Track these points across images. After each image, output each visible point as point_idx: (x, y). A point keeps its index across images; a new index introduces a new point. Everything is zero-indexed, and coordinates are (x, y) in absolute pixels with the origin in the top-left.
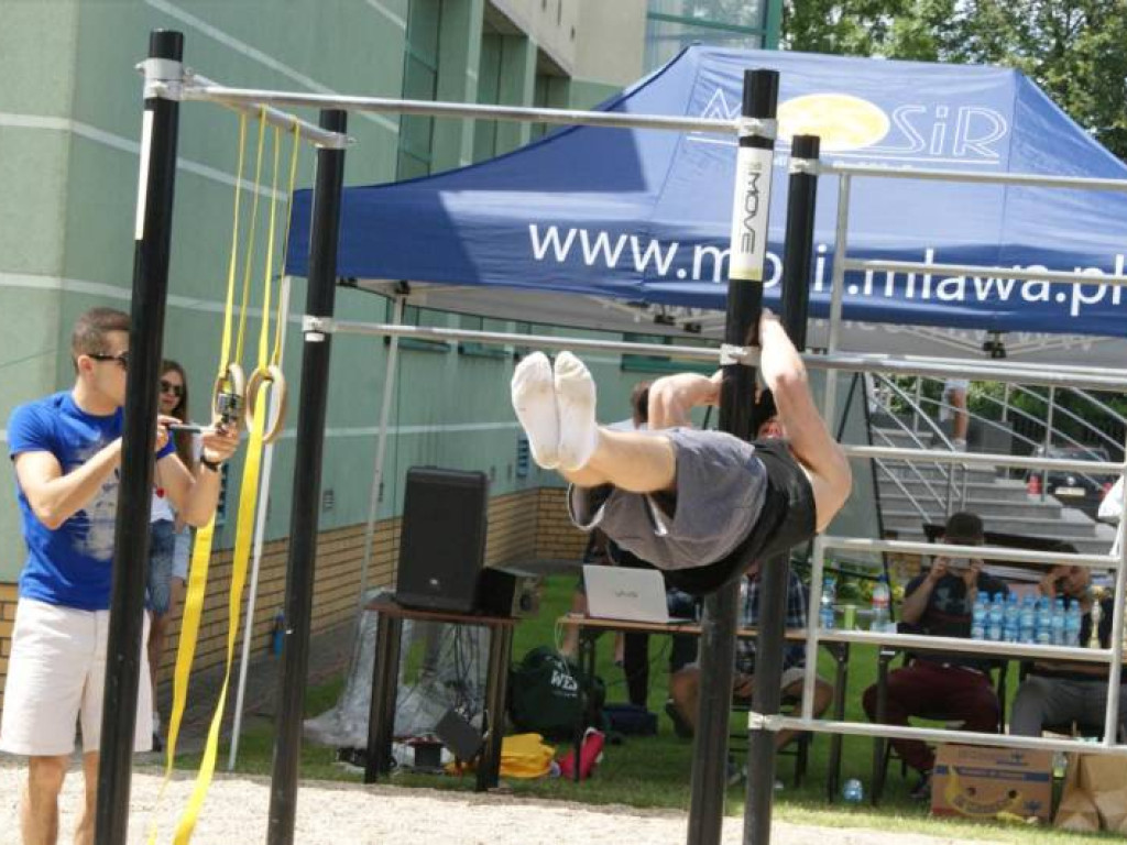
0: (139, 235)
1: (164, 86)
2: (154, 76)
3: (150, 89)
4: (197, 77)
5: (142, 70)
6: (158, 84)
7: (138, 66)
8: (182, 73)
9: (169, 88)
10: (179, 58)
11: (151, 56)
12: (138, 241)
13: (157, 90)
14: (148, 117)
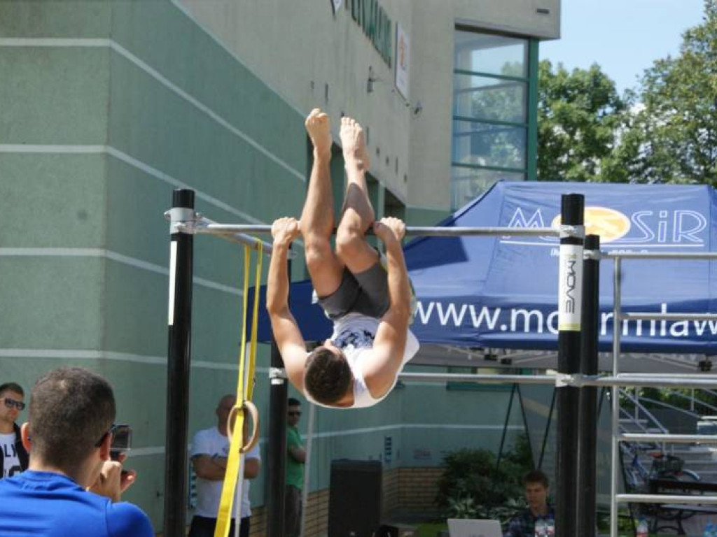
0: (171, 322)
1: (184, 225)
2: (176, 218)
3: (174, 229)
4: (204, 219)
5: (169, 216)
6: (179, 224)
7: (166, 213)
8: (195, 216)
9: (187, 226)
10: (192, 207)
11: (174, 206)
12: (170, 327)
13: (179, 228)
14: (174, 246)
